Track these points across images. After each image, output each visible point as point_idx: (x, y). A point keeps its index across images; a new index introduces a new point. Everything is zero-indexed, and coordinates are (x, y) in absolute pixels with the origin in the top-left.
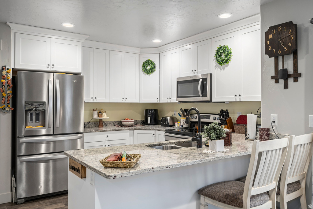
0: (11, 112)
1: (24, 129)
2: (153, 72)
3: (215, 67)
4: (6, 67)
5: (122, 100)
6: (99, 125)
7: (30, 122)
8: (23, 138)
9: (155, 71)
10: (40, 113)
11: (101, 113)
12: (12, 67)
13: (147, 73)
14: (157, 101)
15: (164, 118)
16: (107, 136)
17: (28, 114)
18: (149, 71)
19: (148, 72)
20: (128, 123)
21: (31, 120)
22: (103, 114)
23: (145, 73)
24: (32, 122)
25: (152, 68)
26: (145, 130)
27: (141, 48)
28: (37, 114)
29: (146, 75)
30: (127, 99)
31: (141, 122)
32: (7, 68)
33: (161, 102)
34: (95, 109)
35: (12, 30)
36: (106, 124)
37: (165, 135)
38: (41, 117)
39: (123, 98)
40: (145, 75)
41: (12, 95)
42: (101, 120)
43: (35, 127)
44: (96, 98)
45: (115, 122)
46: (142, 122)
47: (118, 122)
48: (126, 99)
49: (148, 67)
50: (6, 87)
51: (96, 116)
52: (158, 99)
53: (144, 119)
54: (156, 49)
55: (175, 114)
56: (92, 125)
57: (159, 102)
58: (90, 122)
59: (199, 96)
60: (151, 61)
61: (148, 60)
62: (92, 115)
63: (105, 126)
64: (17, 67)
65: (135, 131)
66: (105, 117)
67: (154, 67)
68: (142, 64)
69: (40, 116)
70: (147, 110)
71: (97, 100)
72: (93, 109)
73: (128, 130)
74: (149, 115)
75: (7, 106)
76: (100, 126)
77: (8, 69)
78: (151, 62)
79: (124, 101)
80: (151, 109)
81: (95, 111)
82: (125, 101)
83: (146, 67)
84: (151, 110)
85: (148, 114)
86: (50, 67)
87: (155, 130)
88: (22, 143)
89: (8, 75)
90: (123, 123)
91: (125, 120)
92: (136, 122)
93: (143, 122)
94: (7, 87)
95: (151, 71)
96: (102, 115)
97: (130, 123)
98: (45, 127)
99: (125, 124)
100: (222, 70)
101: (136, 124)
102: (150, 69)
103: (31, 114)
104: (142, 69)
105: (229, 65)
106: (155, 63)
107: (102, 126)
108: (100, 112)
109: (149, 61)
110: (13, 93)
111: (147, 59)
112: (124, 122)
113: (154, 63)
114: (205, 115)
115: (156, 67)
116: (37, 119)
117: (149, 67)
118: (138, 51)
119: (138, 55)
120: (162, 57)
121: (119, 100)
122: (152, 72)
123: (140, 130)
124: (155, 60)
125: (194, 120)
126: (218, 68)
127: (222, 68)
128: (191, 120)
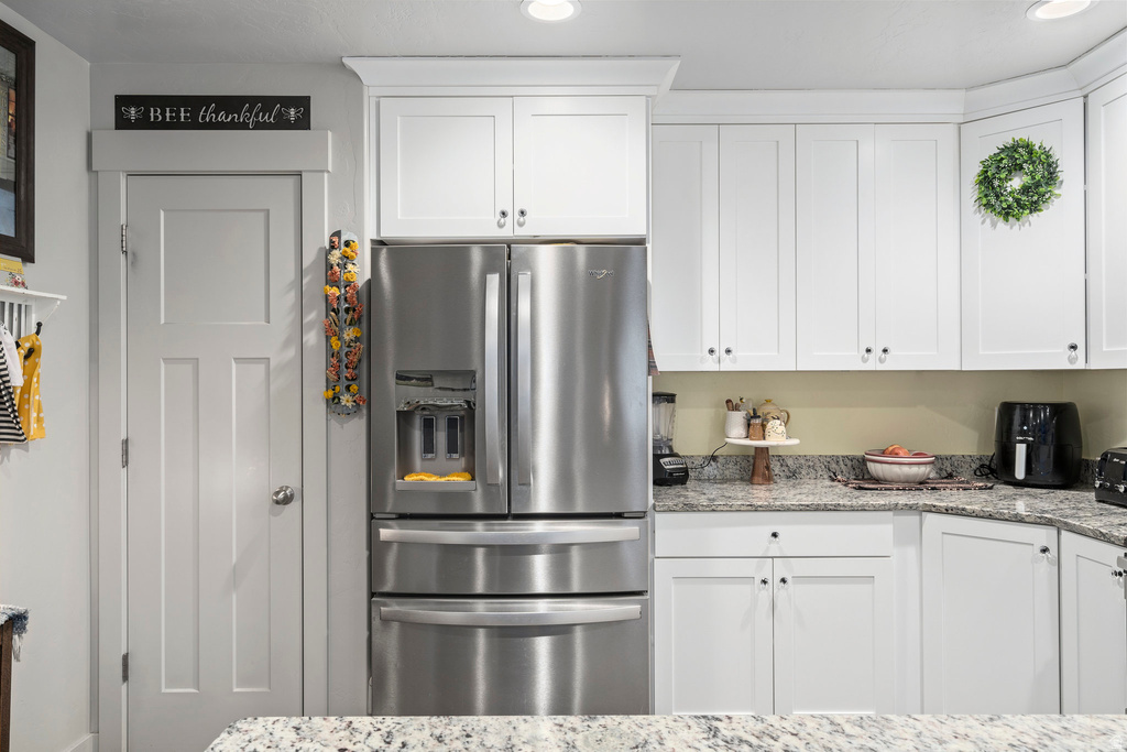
0: (364, 412)
1: (394, 484)
2: (1042, 206)
4: (340, 238)
5: (865, 360)
6: (753, 475)
7: (423, 456)
8: (390, 522)
9: (1058, 196)
10: (462, 418)
11: (758, 421)
12: (370, 234)
13: (1007, 214)
14: (1072, 360)
15: (1115, 455)
16: (775, 535)
17: (417, 423)
18: (1018, 201)
19: (1009, 207)
20: (896, 469)
21: (429, 447)
22: (769, 425)
23: (990, 217)
24: (435, 457)
25: (1038, 185)
26: (990, 517)
27: (970, 88)
29: (1001, 224)
30: (892, 352)
31: (974, 466)
32: (344, 238)
33: (1093, 366)
34: (736, 401)
35: (365, 89)
36: (793, 467)
37: (1119, 569)
38: (466, 436)
39: (868, 351)
40: (994, 225)
42: (762, 452)
44: (728, 351)
45: (835, 459)
46: (982, 466)
47: (849, 463)
48: (885, 351)
49: (1007, 179)
50: (342, 313)
51: (737, 435)
52: (1074, 347)
53: (991, 450)
54: (1063, 71)
56: (727, 472)
58: (714, 458)
60: (1028, 147)
61: (1010, 142)
62: (722, 428)
63: (788, 477)
65: (929, 517)
66: (777, 437)
67: (1051, 176)
68: (974, 171)
69: (462, 431)
70: (1007, 409)
71: (734, 361)
72: (728, 401)
73: (891, 513)
74: (1023, 433)
75: (348, 388)
76: (756, 479)
77: (347, 244)
78: (1031, 153)
79: (872, 364)
80: (1035, 404)
81: (736, 408)
82: (881, 361)
83: (996, 183)
84: (1035, 407)
85: (1016, 427)
86: (509, 219)
87: (1051, 523)
88: (388, 544)
89: (350, 267)
90: (873, 468)
91: (883, 453)
92: (947, 464)
93: (989, 467)
94: (345, 316)
95: (1033, 199)
96: (763, 426)
97: (906, 470)
98: (474, 479)
99: (881, 475)
101: (950, 476)
102: (1025, 190)
103: (429, 425)
104: (976, 197)
106: (1056, 155)
107: (768, 479)
108: (755, 416)
109: (1013, 149)
111: (1007, 140)
112: (880, 465)
113: (1048, 157)
115: (1061, 176)
116: (452, 446)
117: (1016, 183)
118: (951, 105)
119: (951, 130)
120: (1098, 114)
121: (851, 361)
122: (1034, 207)
123: (957, 514)
124: (1056, 136)
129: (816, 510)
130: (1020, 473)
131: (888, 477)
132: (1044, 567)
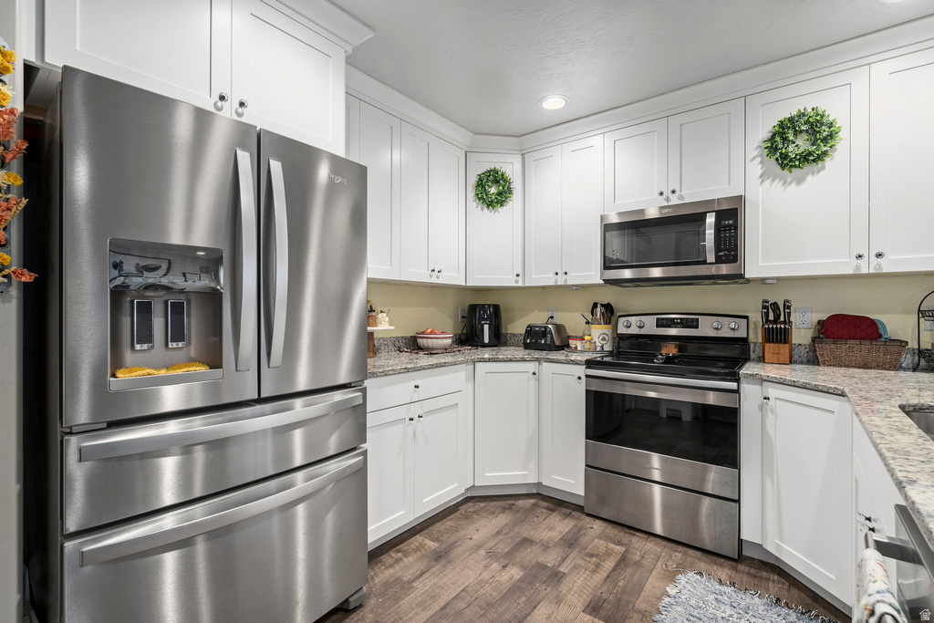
0: (14, 292)
2: (506, 203)
3: (761, 177)
5: (430, 277)
7: (138, 347)
9: (512, 200)
10: (189, 302)
11: (373, 314)
13: (490, 205)
14: (516, 282)
16: (416, 387)
17: (127, 307)
18: (495, 199)
19: (492, 201)
20: (440, 341)
21: (146, 336)
22: (380, 316)
23: (481, 205)
24: (153, 347)
25: (505, 192)
26: (511, 360)
27: (475, 133)
28: (178, 309)
29: (485, 210)
30: (443, 273)
33: (526, 285)
38: (194, 322)
39: (433, 271)
40: (482, 209)
41: (24, 201)
43: (168, 368)
45: (398, 339)
47: (406, 341)
48: (440, 272)
49: (490, 187)
52: (518, 275)
54: (516, 139)
55: (552, 317)
57: (520, 284)
59: (704, 262)
61: (492, 168)
64: (56, 59)
66: (384, 325)
67: (510, 190)
68: (473, 180)
69: (189, 316)
73: (465, 365)
74: (484, 319)
78: (502, 175)
79: (434, 280)
82: (437, 278)
83: (486, 187)
86: (226, 105)
87: (538, 360)
90: (420, 341)
91: (425, 333)
95: (502, 199)
96: (376, 318)
98: (220, 366)
99: (426, 345)
100: (793, 184)
102: (500, 194)
103: (145, 309)
104: (475, 193)
105: (823, 168)
108: (372, 310)
109: (493, 171)
110: (27, 190)
112: (425, 340)
114: (677, 319)
115: (513, 190)
116: (177, 333)
117: (493, 190)
118: (463, 137)
121: (425, 277)
122: (502, 204)
123: (494, 361)
124: (511, 168)
125: (634, 330)
126: (773, 180)
127: (789, 179)
128: (622, 330)
129: (436, 367)
130: (486, 340)
131: (435, 347)
132: (533, 383)
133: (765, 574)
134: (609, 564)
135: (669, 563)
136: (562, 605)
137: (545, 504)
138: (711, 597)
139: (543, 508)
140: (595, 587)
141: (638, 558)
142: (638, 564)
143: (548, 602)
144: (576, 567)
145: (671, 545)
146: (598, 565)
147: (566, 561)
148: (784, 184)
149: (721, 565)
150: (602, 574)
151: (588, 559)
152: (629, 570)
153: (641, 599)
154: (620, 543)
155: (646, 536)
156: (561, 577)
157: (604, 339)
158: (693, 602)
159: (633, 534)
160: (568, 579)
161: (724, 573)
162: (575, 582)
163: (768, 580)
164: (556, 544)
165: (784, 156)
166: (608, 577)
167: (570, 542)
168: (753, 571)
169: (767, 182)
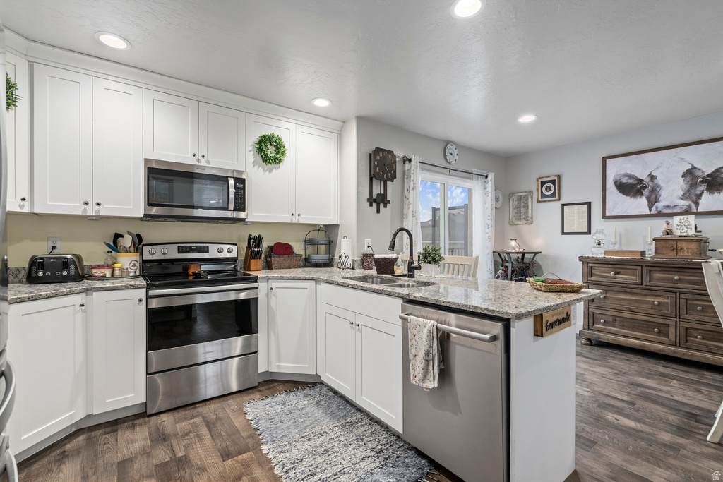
3: (253, 163)
26: (56, 295)
55: (54, 248)
59: (226, 209)
87: (86, 290)
100: (268, 171)
114: (194, 246)
125: (158, 256)
126: (259, 167)
127: (266, 169)
128: (147, 256)
133: (271, 385)
134: (204, 430)
135: (232, 407)
136: (208, 470)
137: (100, 431)
138: (268, 407)
139: (102, 435)
140: (212, 446)
141: (215, 417)
142: (218, 419)
143: (197, 476)
144: (186, 447)
145: (222, 399)
146: (199, 436)
147: (175, 449)
148: (264, 170)
149: (253, 393)
150: (207, 439)
151: (187, 438)
152: (218, 425)
153: (241, 432)
154: (194, 417)
155: (204, 404)
156: (186, 459)
157: (134, 265)
158: (264, 414)
159: (196, 407)
160: (191, 456)
161: (257, 395)
162: (197, 453)
163: (275, 387)
164: (152, 447)
165: (266, 155)
166: (212, 436)
167: (161, 438)
168: (266, 387)
169: (256, 167)
